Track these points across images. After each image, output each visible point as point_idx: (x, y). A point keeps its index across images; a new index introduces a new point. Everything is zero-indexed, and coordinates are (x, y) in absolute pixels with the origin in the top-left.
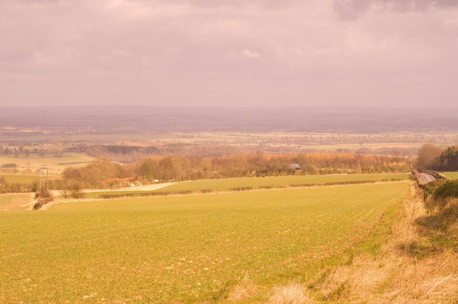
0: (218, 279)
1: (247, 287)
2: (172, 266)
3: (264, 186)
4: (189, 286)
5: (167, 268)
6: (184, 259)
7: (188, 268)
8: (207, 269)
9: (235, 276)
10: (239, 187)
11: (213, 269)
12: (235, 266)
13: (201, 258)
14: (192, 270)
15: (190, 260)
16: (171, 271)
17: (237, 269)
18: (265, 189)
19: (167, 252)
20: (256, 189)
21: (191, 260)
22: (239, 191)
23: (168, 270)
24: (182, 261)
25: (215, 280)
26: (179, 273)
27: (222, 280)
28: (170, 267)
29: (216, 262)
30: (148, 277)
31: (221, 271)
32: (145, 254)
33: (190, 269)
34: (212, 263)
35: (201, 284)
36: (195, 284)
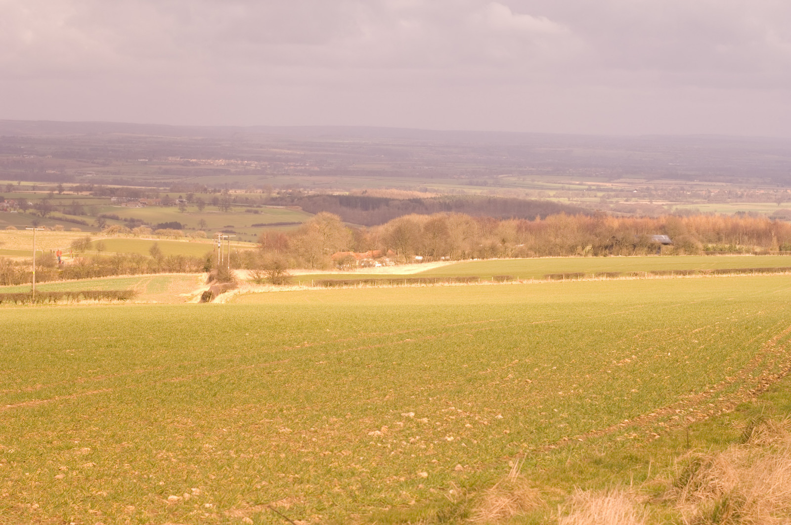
0: (468, 464)
1: (515, 493)
2: (383, 428)
3: (604, 271)
4: (402, 479)
5: (371, 433)
6: (412, 414)
7: (413, 435)
8: (452, 438)
9: (505, 457)
10: (560, 273)
11: (463, 439)
12: (510, 434)
13: (447, 413)
14: (421, 439)
15: (424, 417)
16: (379, 439)
17: (512, 441)
18: (606, 277)
19: (388, 397)
20: (590, 277)
21: (427, 416)
22: (560, 279)
23: (371, 438)
24: (408, 419)
25: (459, 466)
26: (391, 445)
27: (475, 465)
28: (377, 431)
29: (474, 423)
30: (326, 453)
31: (479, 446)
32: (342, 400)
33: (417, 437)
34: (466, 426)
35: (429, 474)
36: (416, 474)
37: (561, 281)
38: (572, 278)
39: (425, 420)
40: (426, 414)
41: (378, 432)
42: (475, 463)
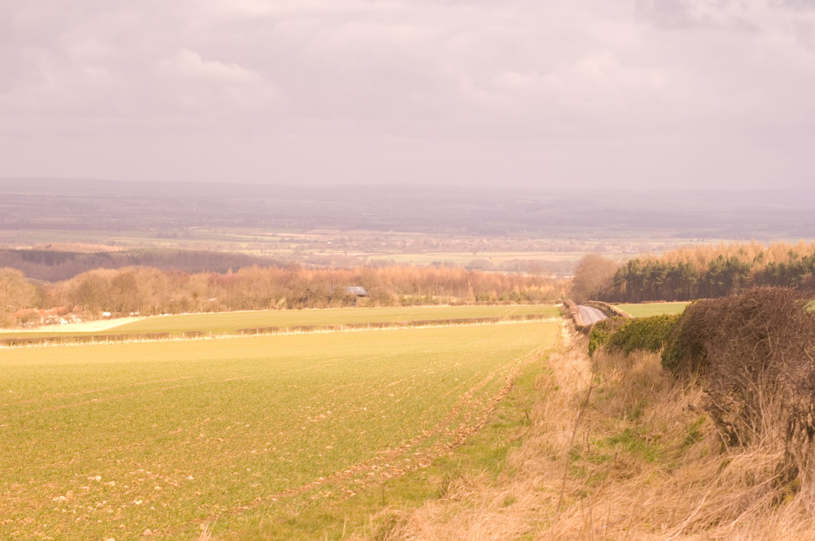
0: (157, 528)
2: (68, 494)
3: (299, 325)
5: (55, 499)
7: (100, 500)
8: (141, 501)
9: (196, 519)
10: (254, 327)
11: (152, 502)
12: (201, 496)
14: (108, 503)
15: (111, 480)
16: (64, 505)
17: (203, 503)
18: (301, 330)
20: (284, 331)
21: (114, 480)
23: (56, 504)
24: (95, 483)
25: (148, 530)
26: (77, 511)
29: (164, 486)
32: (25, 465)
34: (155, 488)
35: (116, 539)
37: (254, 335)
38: (266, 332)
39: (113, 483)
41: (63, 498)
42: (165, 527)
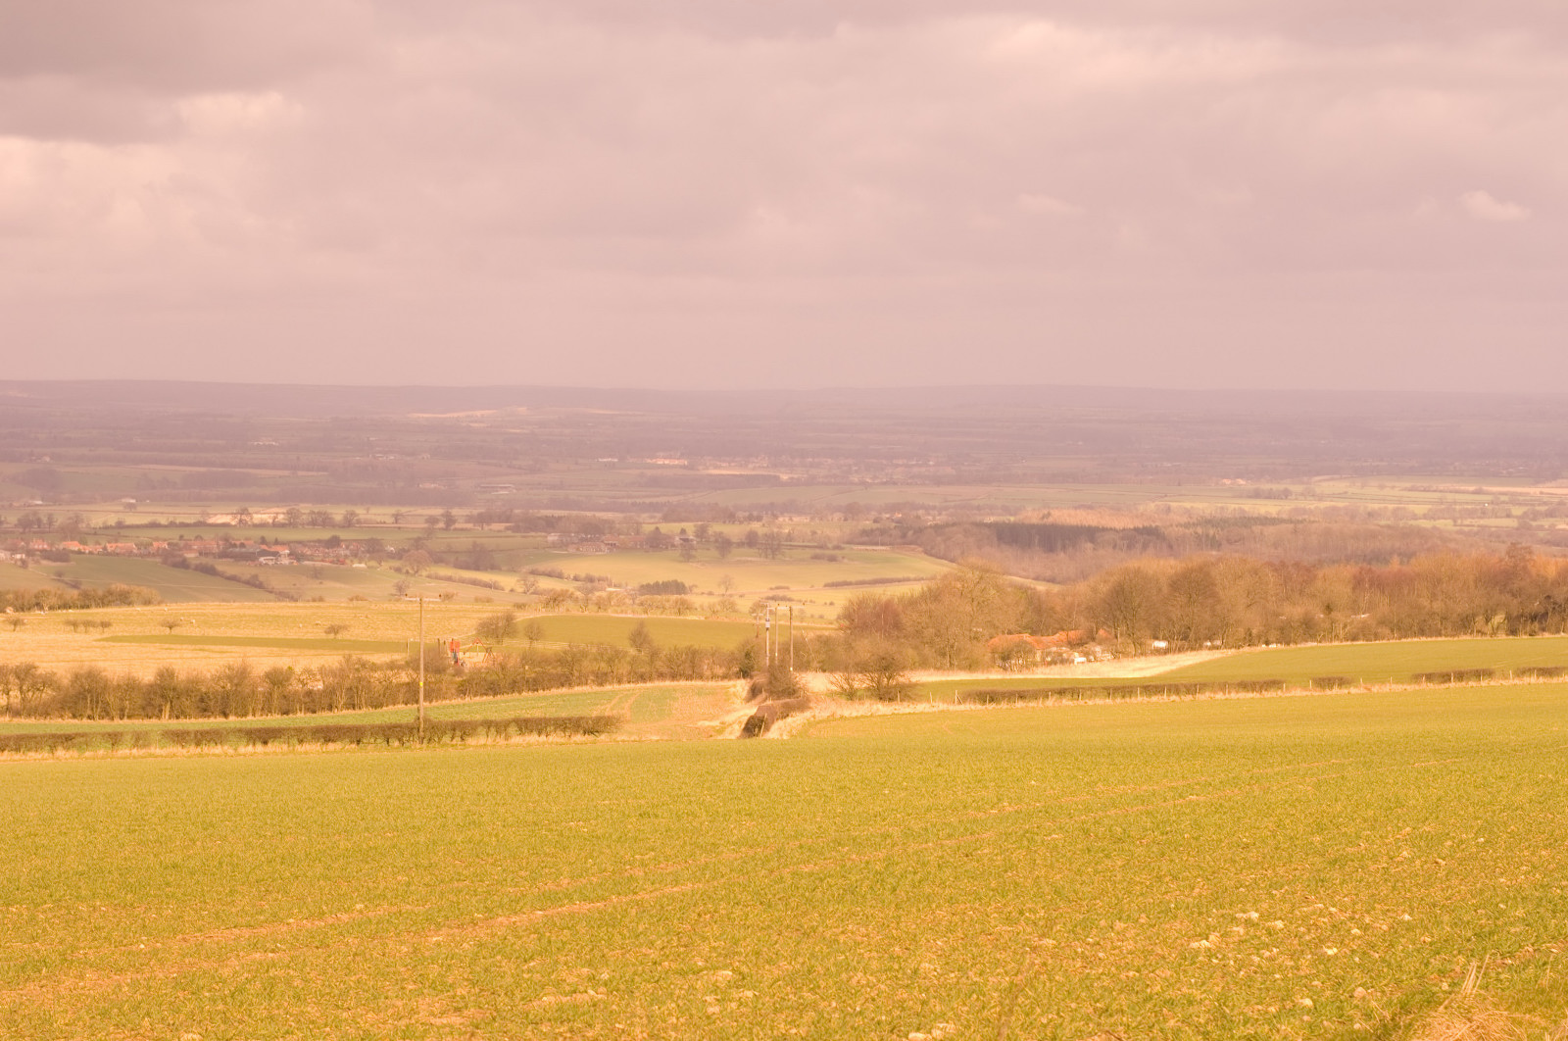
0: (1372, 987)
1: (1475, 1018)
2: (1212, 937)
3: (1532, 665)
4: (1272, 1009)
5: (1194, 945)
8: (1335, 950)
10: (1445, 671)
11: (1353, 951)
12: (1431, 944)
13: (1314, 913)
14: (1281, 953)
15: (1276, 919)
16: (1210, 954)
17: (1438, 953)
18: (1538, 676)
19: (1197, 890)
20: (1506, 677)
21: (1280, 918)
22: (1444, 682)
23: (1198, 952)
24: (1248, 922)
27: (1386, 989)
28: (1204, 941)
29: (1365, 928)
30: (1131, 974)
31: (1383, 960)
34: (1353, 932)
35: (1314, 1001)
36: (1293, 1001)
37: (1447, 685)
38: (1469, 679)
39: (1279, 924)
40: (1278, 915)
41: (1205, 943)
